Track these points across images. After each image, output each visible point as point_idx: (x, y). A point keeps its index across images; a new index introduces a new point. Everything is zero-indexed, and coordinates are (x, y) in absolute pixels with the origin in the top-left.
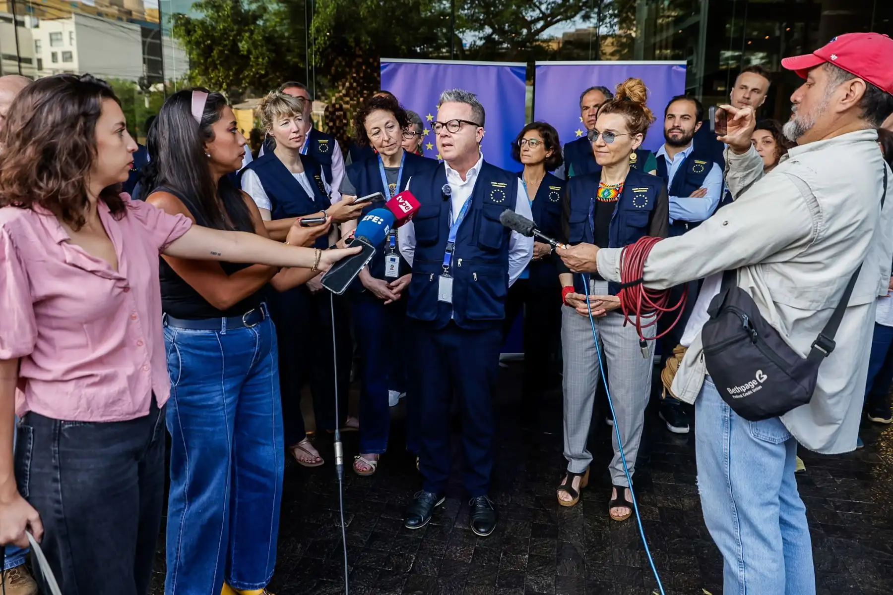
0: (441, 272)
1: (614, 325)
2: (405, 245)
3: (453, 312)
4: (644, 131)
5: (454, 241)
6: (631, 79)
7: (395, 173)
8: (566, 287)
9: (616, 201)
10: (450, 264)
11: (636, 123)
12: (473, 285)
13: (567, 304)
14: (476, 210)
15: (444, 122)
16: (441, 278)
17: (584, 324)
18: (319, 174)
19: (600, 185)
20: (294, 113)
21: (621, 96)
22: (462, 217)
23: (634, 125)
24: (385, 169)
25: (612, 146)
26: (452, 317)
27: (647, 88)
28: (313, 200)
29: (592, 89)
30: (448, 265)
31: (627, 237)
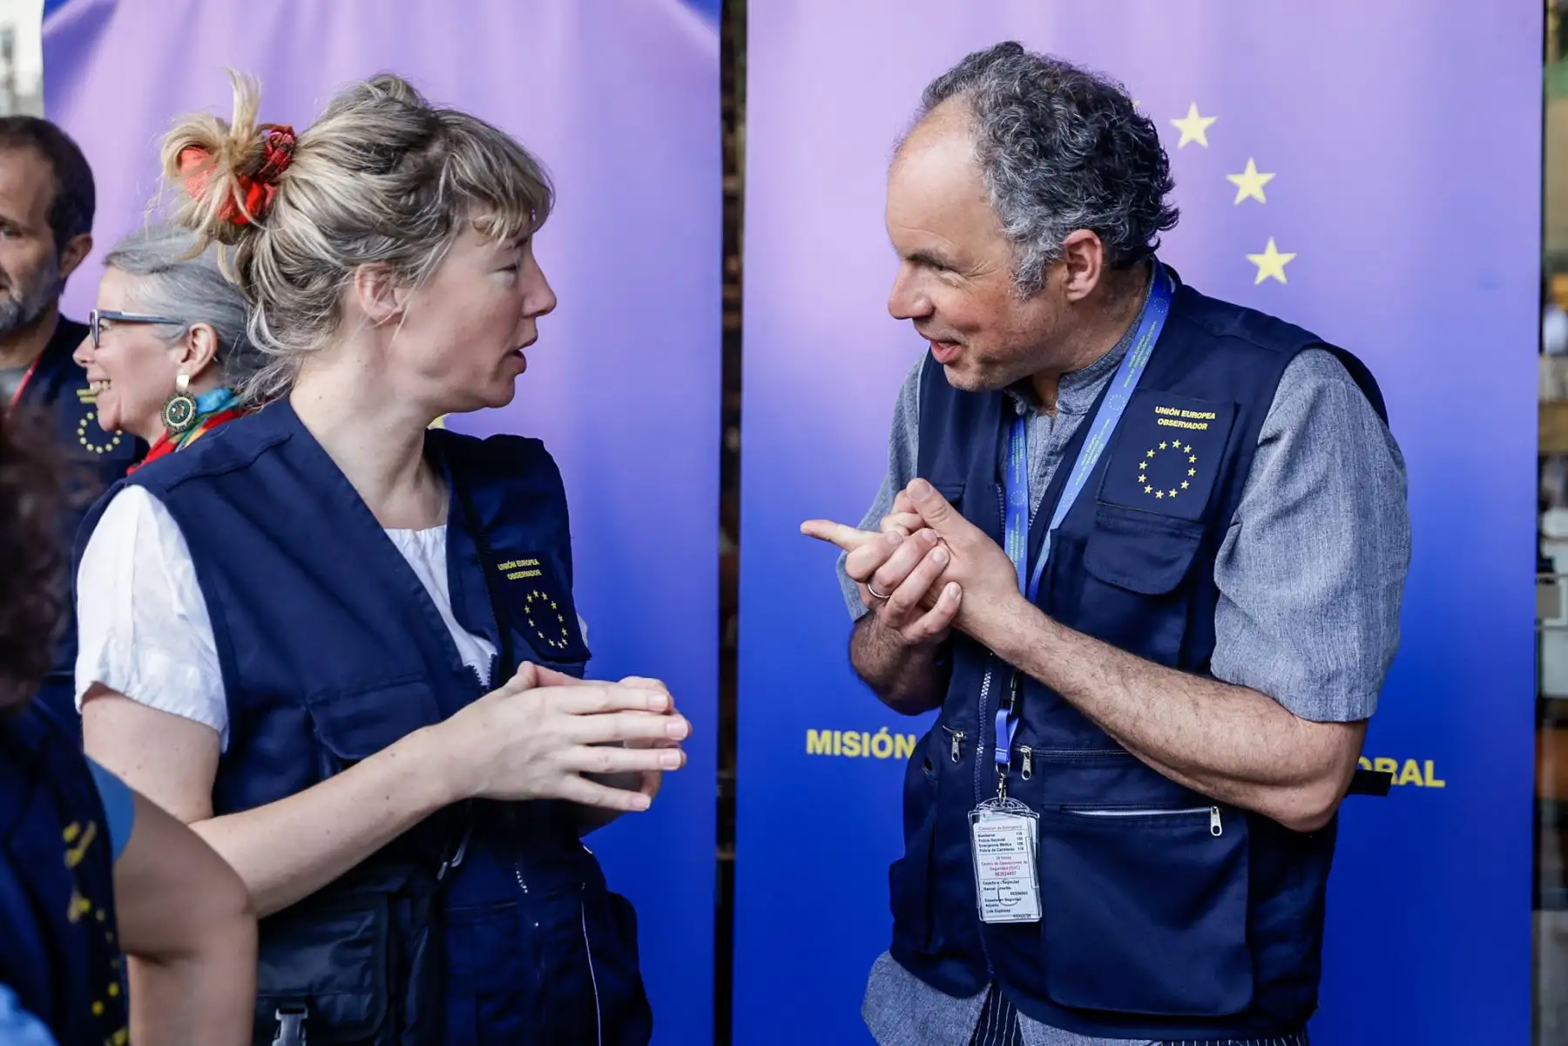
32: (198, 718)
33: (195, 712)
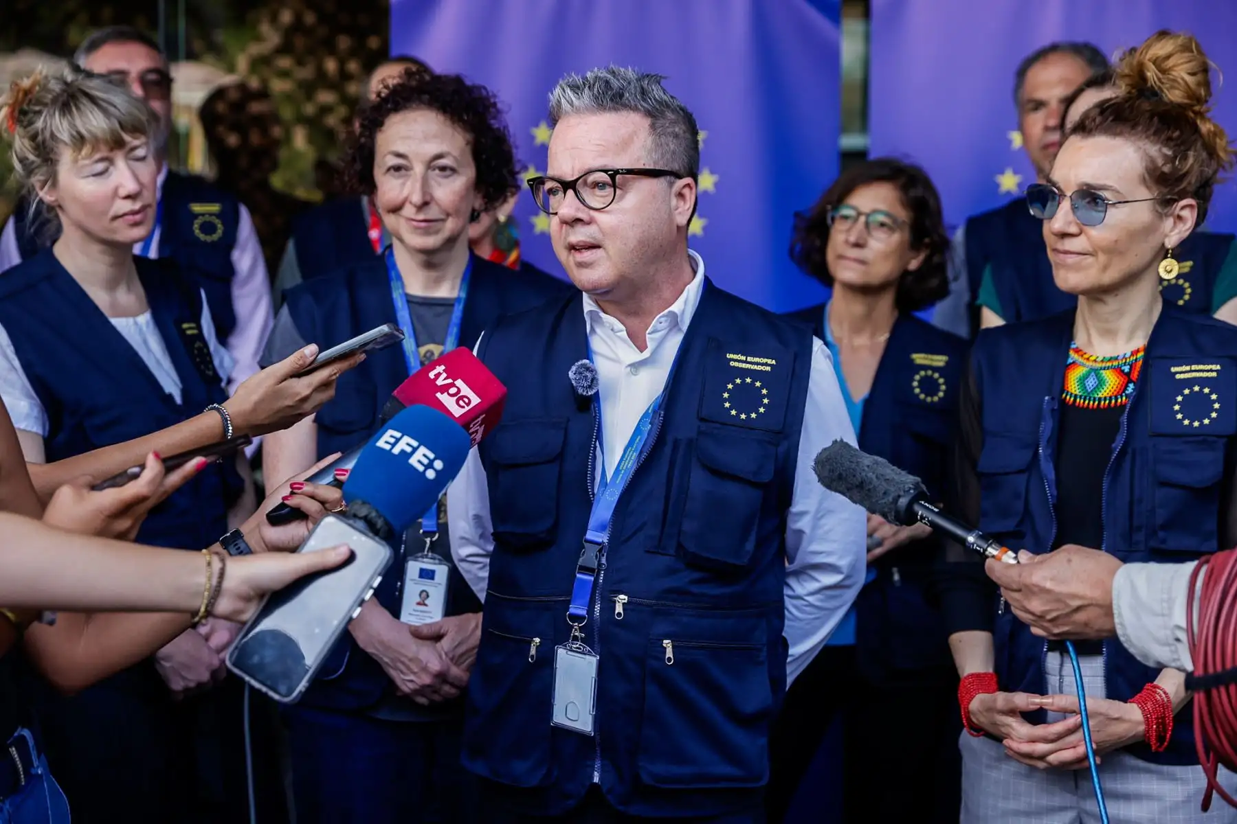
0: (563, 637)
1: (1126, 797)
2: (466, 541)
3: (598, 765)
4: (1203, 193)
5: (603, 538)
6: (1163, 34)
7: (438, 315)
8: (972, 675)
9: (1123, 406)
10: (591, 610)
11: (1174, 169)
12: (660, 676)
13: (978, 730)
14: (676, 443)
15: (570, 178)
16: (561, 652)
17: (1032, 794)
18: (197, 319)
19: (1073, 356)
20: (127, 138)
21: (1132, 86)
22: (631, 465)
23: (1171, 173)
24: (411, 301)
25: (1099, 234)
26: (596, 780)
27: (1212, 64)
28: (178, 400)
29: (1054, 48)
30: (583, 612)
31: (1159, 520)
32: (29, 429)
33: (26, 426)
